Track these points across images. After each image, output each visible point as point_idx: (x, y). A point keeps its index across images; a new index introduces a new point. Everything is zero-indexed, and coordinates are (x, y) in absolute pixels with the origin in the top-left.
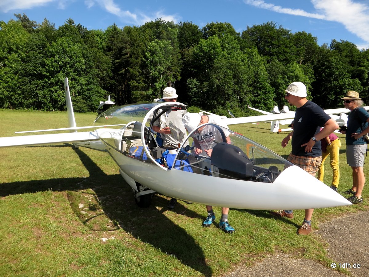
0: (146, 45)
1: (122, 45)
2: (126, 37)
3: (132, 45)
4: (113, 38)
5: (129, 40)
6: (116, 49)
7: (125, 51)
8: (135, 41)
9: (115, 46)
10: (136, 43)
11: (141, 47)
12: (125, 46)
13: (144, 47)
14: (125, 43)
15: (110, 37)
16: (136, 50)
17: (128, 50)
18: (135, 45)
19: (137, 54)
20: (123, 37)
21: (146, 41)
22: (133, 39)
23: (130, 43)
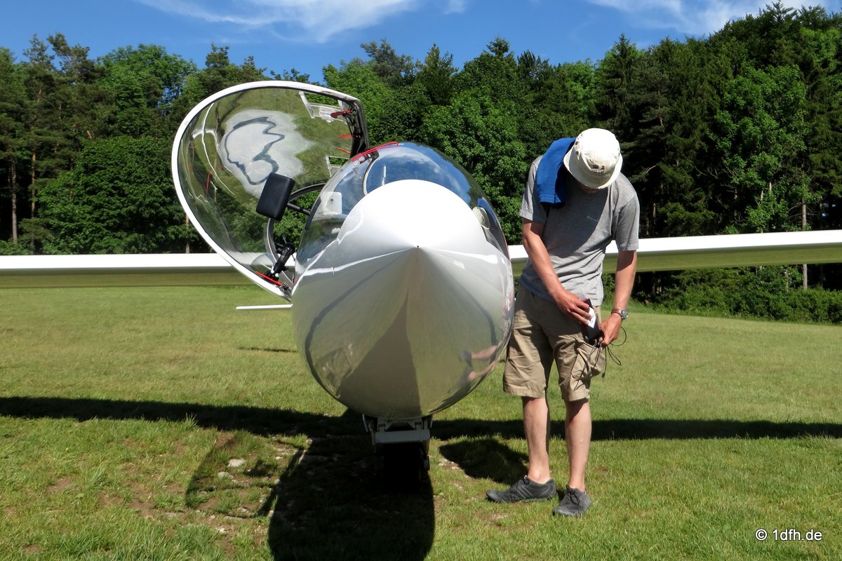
0: (718, 89)
1: (644, 97)
2: (655, 73)
3: (676, 93)
4: (616, 80)
5: (664, 79)
6: (626, 112)
7: (652, 115)
8: (684, 79)
9: (622, 102)
10: (687, 88)
11: (701, 96)
12: (653, 98)
13: (712, 96)
14: (652, 90)
15: (608, 78)
16: (687, 109)
17: (660, 110)
18: (684, 92)
19: (690, 121)
20: (647, 72)
21: (718, 78)
22: (678, 75)
23: (669, 87)
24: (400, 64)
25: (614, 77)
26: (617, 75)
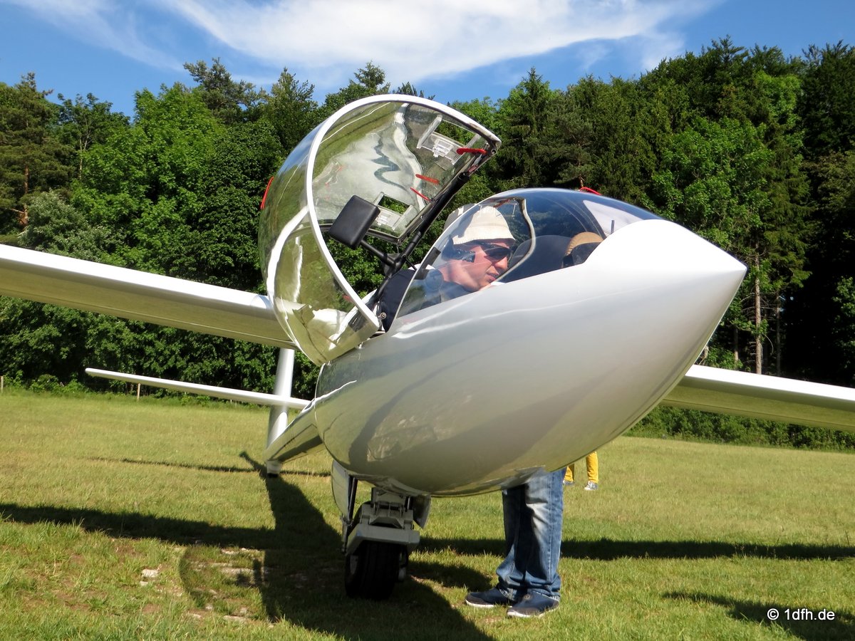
0: (654, 145)
1: (560, 150)
2: (575, 120)
3: (600, 147)
4: (523, 127)
5: (586, 129)
6: (537, 169)
7: (571, 174)
8: (610, 130)
9: (531, 156)
10: (615, 141)
11: (632, 152)
12: (572, 152)
13: (646, 152)
14: (570, 142)
15: (514, 124)
16: (615, 167)
17: (580, 168)
18: (612, 146)
19: (618, 183)
20: (563, 117)
21: (654, 130)
22: (604, 124)
23: (592, 139)
24: (238, 93)
25: (521, 123)
26: (525, 121)
